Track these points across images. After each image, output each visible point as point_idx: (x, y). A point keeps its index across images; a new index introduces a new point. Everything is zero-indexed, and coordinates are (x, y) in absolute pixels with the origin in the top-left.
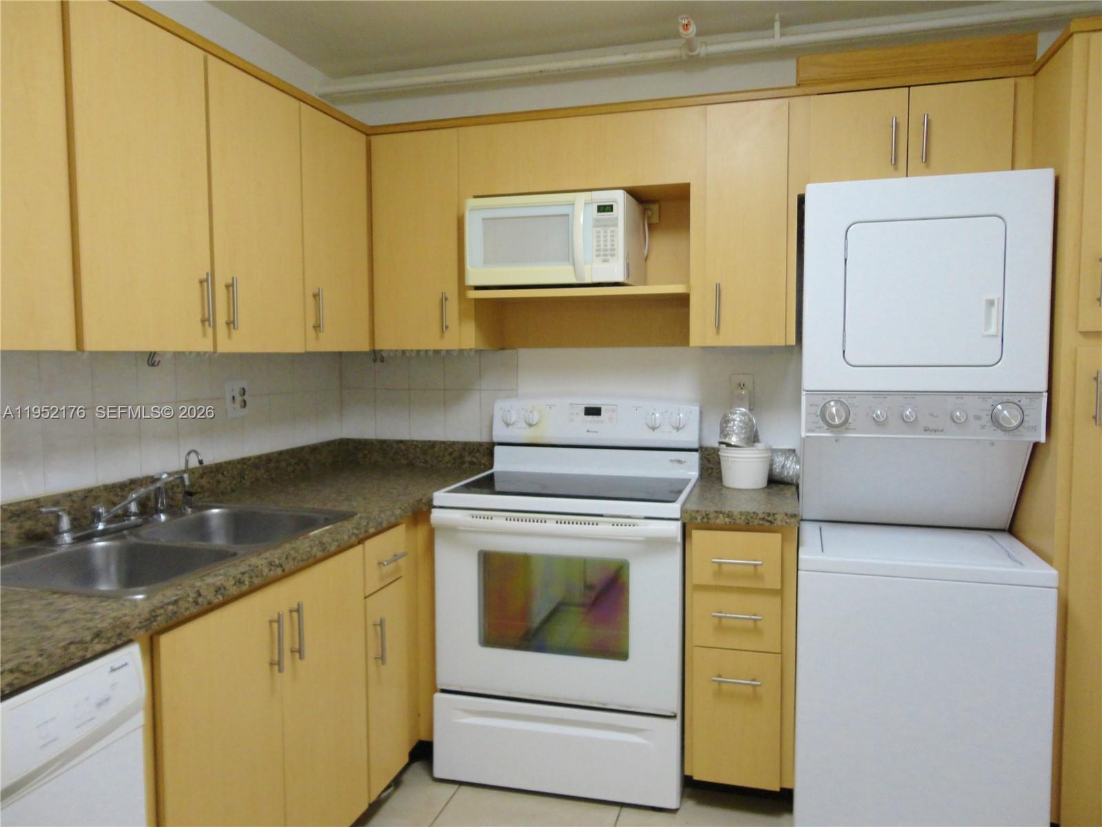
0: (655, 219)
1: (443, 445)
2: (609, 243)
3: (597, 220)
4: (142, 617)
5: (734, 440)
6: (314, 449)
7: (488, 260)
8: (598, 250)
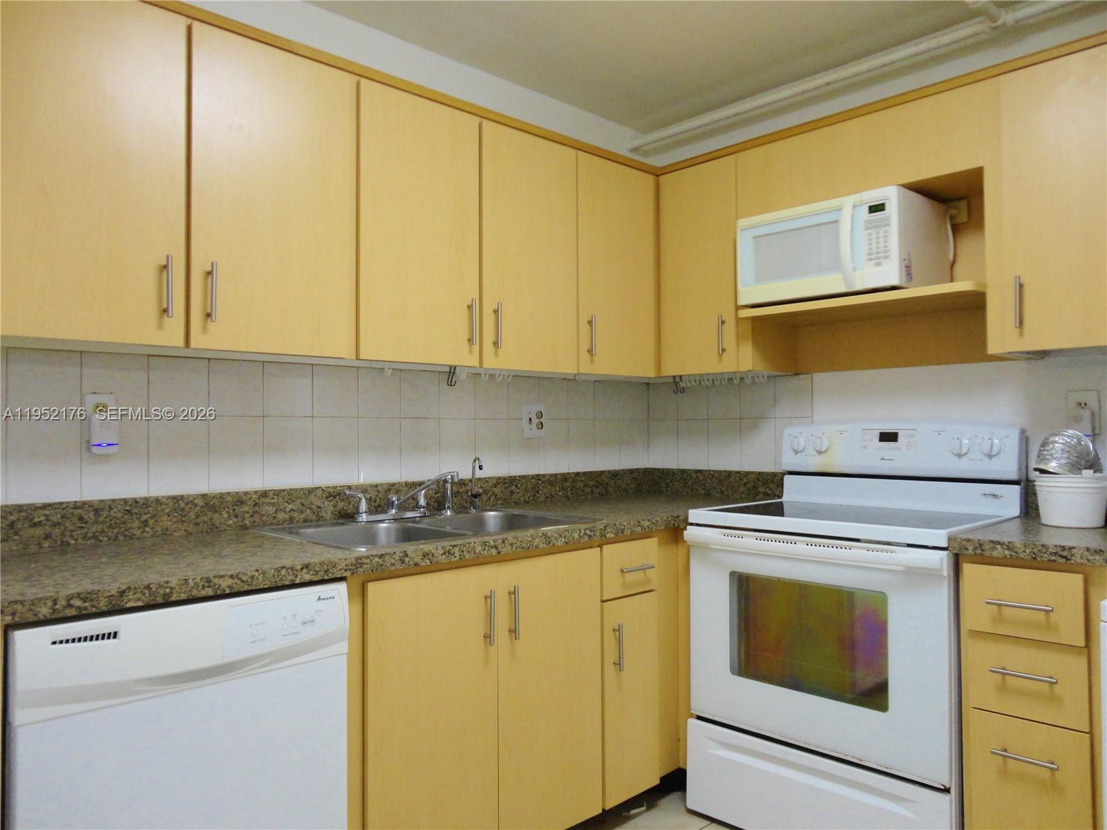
0: (963, 218)
1: (738, 475)
2: (882, 245)
3: (867, 222)
4: (349, 561)
5: (1052, 466)
6: (615, 474)
7: (759, 279)
8: (870, 254)
